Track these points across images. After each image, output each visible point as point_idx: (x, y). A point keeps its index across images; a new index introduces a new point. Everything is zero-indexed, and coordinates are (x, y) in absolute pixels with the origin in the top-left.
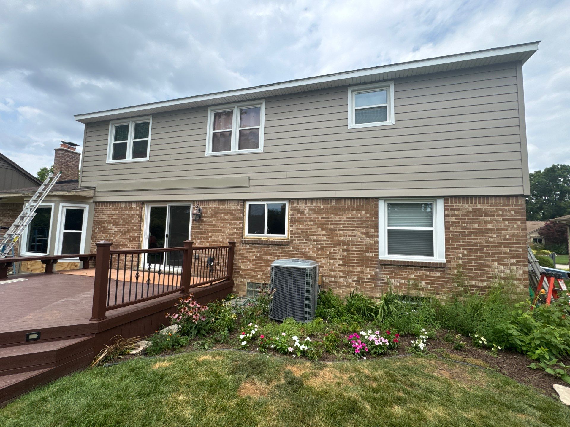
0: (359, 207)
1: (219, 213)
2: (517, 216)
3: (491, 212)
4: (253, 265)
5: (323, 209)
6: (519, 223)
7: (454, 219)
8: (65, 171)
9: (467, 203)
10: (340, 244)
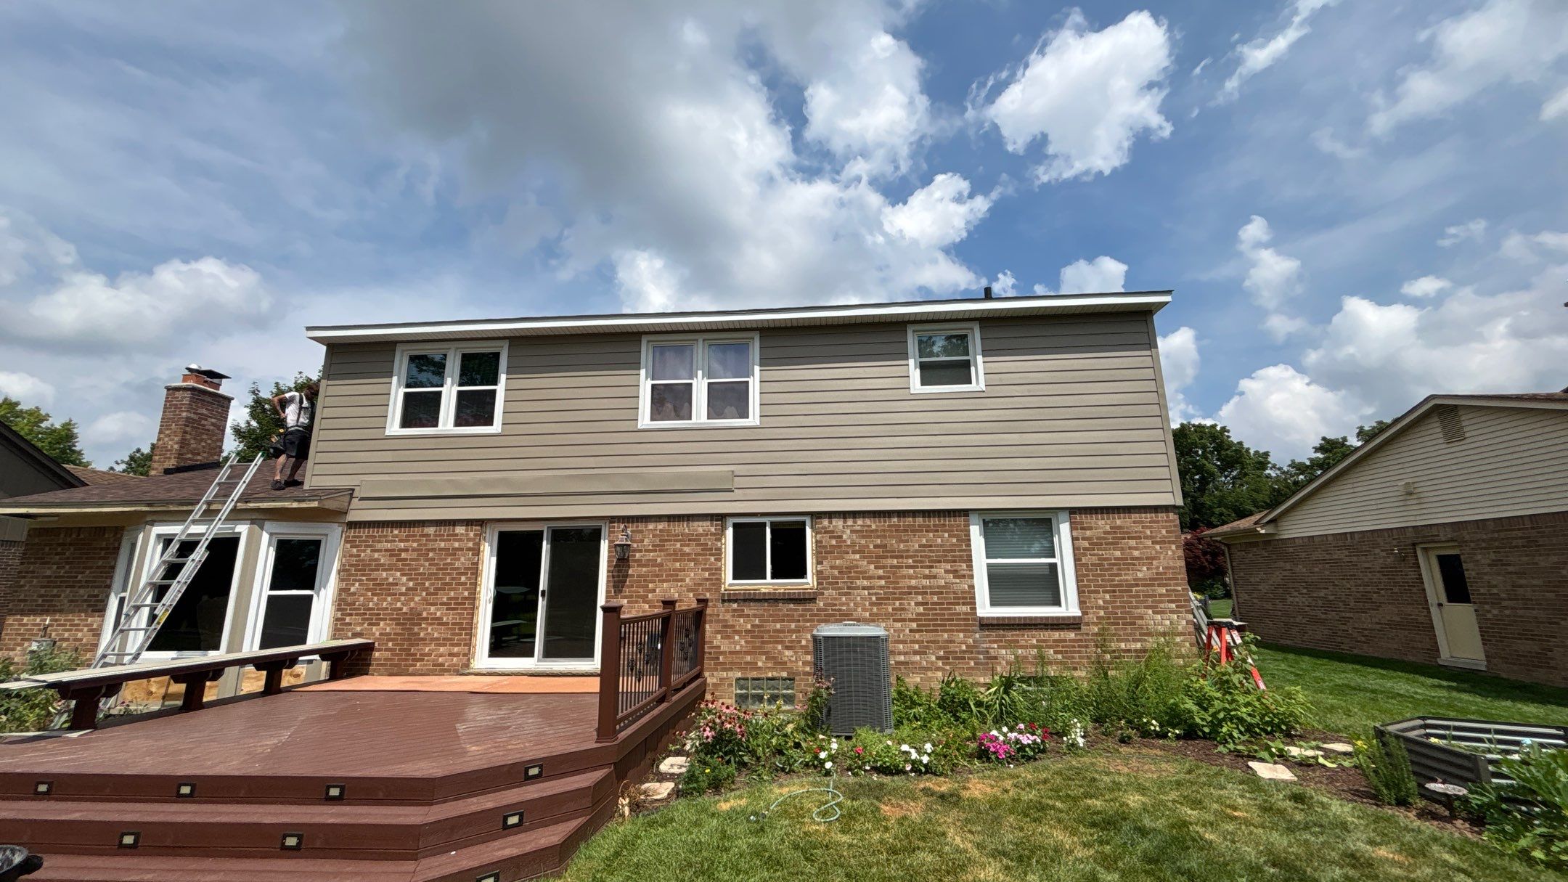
0: (938, 526)
1: (670, 541)
2: (1170, 537)
3: (1136, 532)
4: (746, 642)
5: (877, 531)
6: (1174, 547)
7: (1086, 544)
8: (192, 441)
9: (1103, 519)
10: (910, 593)
